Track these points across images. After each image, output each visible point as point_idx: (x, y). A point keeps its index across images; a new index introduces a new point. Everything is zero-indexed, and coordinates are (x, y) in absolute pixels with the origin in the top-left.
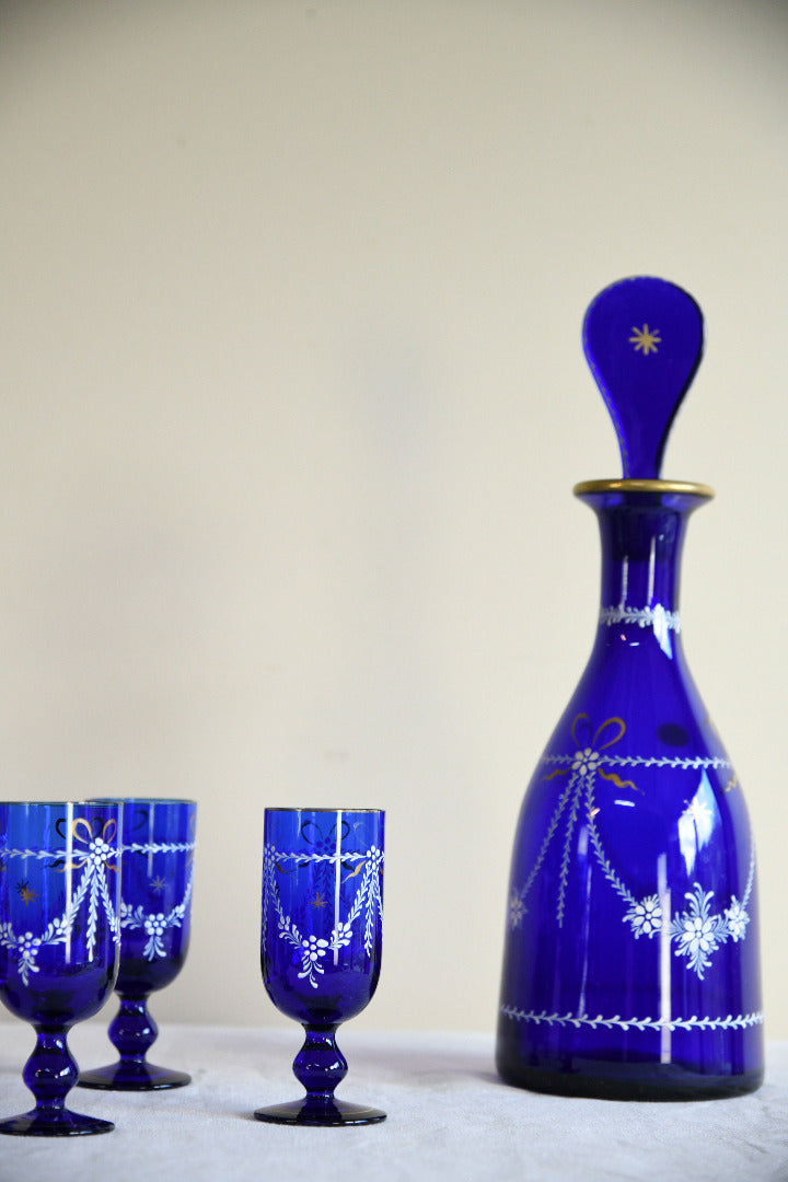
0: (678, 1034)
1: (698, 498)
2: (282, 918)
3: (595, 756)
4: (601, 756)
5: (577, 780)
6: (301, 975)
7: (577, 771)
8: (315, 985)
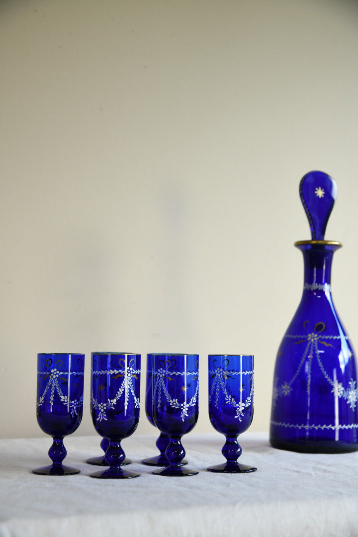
0: (340, 430)
1: (338, 246)
2: (227, 396)
3: (316, 335)
4: (318, 335)
5: (310, 344)
6: (236, 417)
7: (310, 341)
8: (241, 421)
